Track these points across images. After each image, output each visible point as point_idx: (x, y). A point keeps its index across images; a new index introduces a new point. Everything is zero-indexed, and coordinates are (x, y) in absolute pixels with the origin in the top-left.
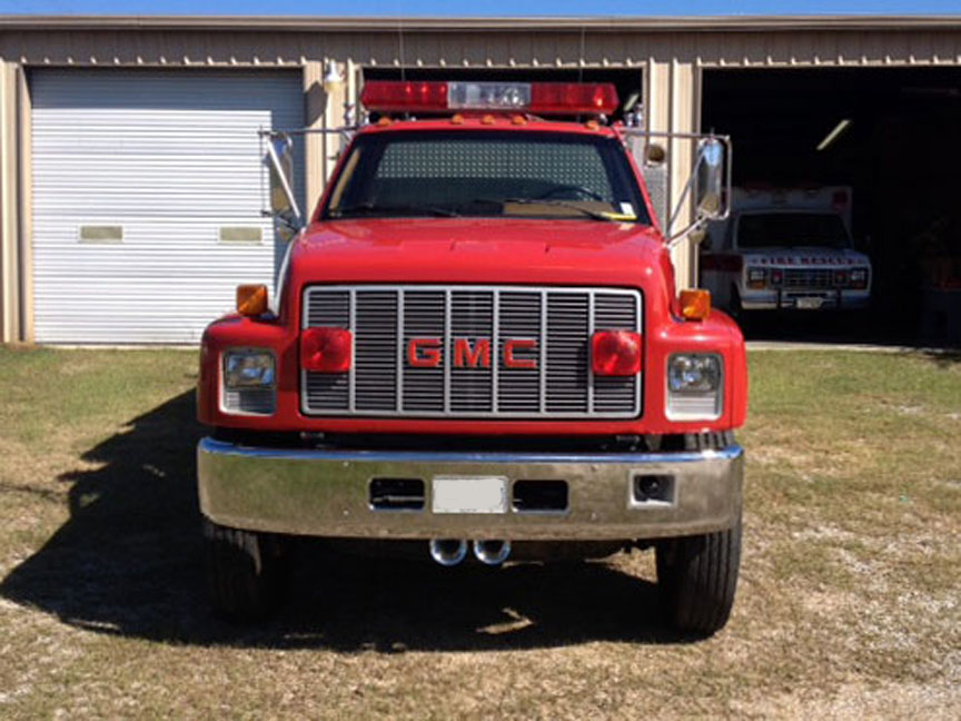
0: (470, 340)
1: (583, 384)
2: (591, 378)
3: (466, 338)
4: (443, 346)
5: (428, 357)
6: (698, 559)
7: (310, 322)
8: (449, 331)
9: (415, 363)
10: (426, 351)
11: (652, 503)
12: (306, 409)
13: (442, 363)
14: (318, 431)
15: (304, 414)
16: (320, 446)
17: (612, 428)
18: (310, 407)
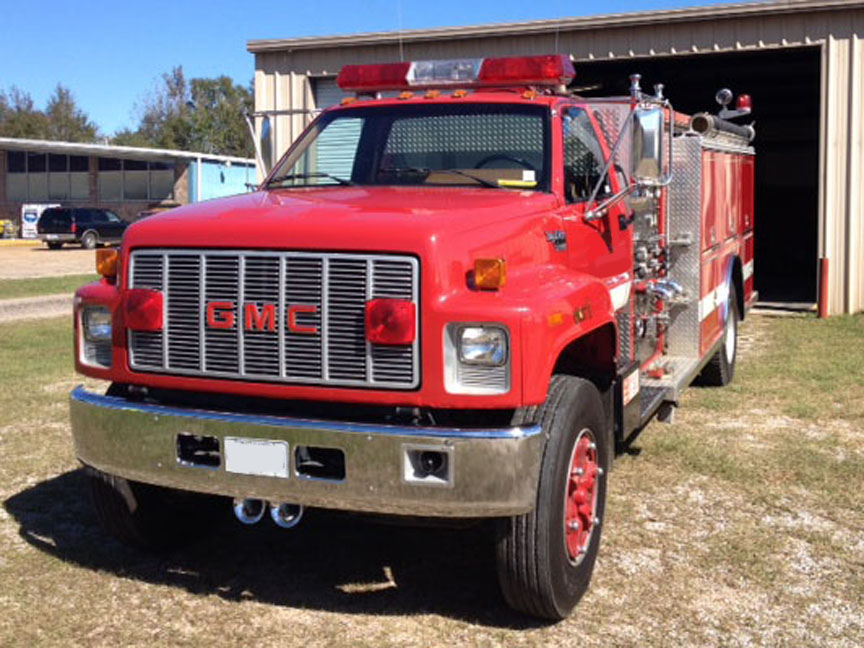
0: (259, 304)
1: (361, 352)
2: (368, 346)
3: (256, 302)
4: (236, 309)
5: (223, 319)
6: (505, 542)
7: (135, 283)
8: (242, 295)
9: (213, 324)
10: (222, 313)
11: (431, 479)
12: (132, 362)
13: (236, 326)
14: (142, 386)
15: (131, 369)
16: (147, 400)
17: (391, 398)
18: (136, 362)
